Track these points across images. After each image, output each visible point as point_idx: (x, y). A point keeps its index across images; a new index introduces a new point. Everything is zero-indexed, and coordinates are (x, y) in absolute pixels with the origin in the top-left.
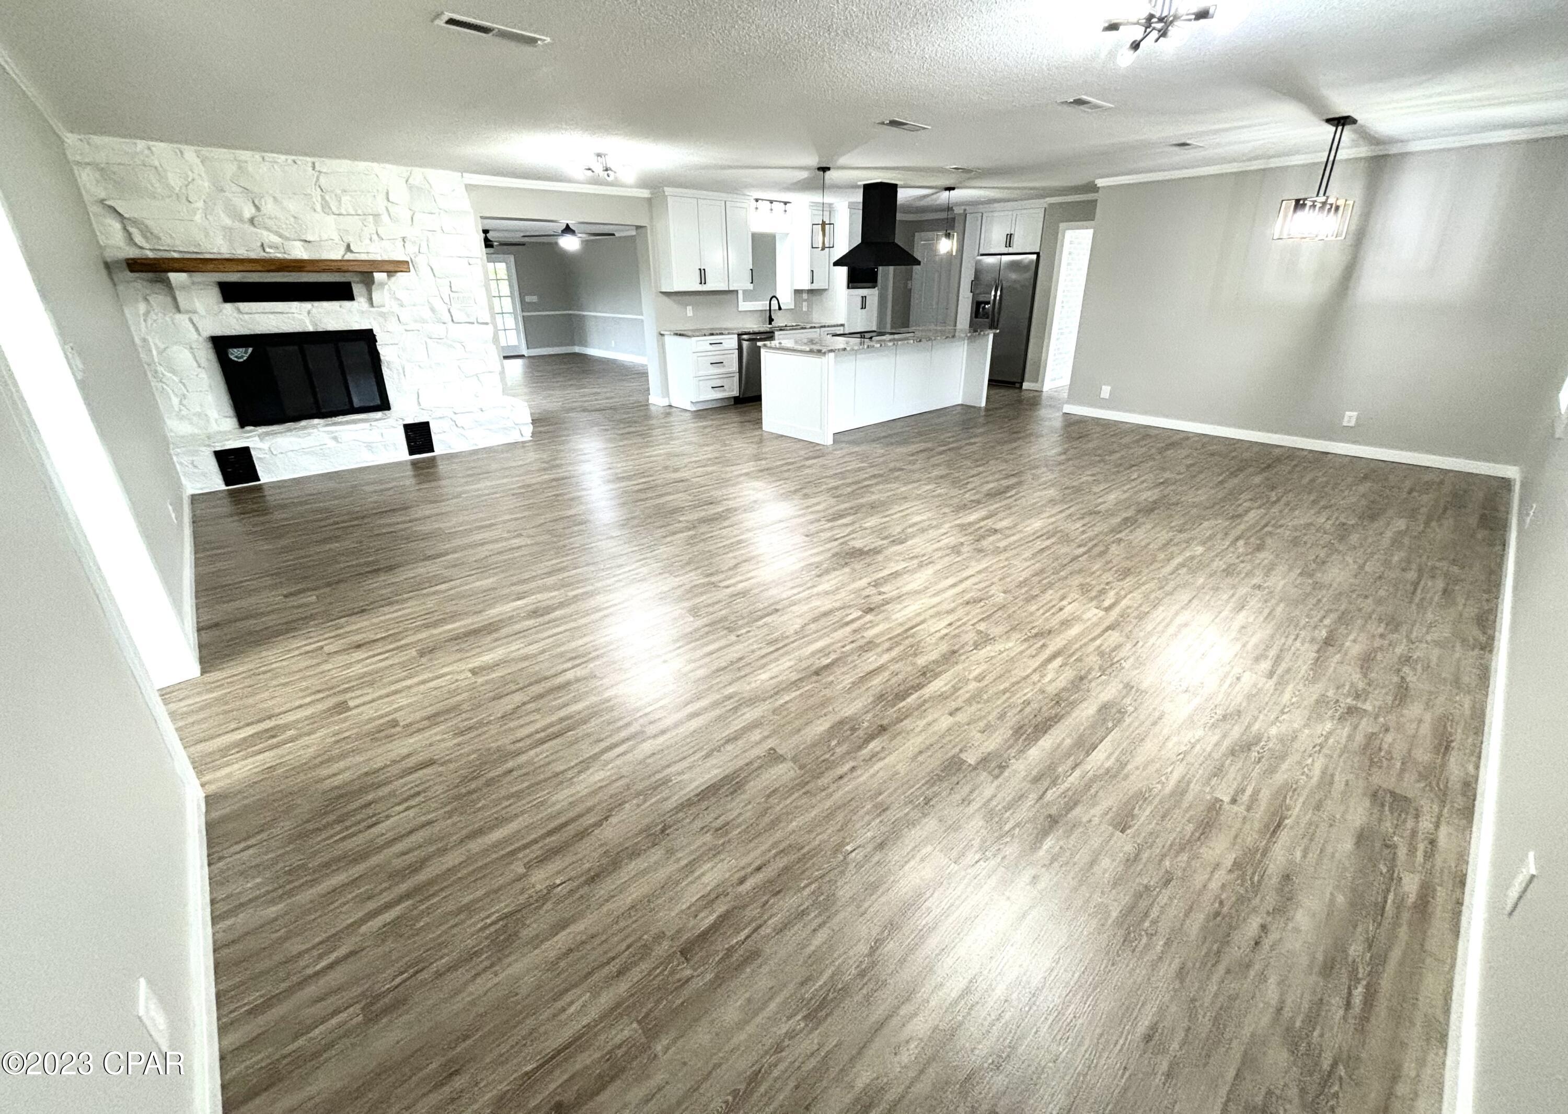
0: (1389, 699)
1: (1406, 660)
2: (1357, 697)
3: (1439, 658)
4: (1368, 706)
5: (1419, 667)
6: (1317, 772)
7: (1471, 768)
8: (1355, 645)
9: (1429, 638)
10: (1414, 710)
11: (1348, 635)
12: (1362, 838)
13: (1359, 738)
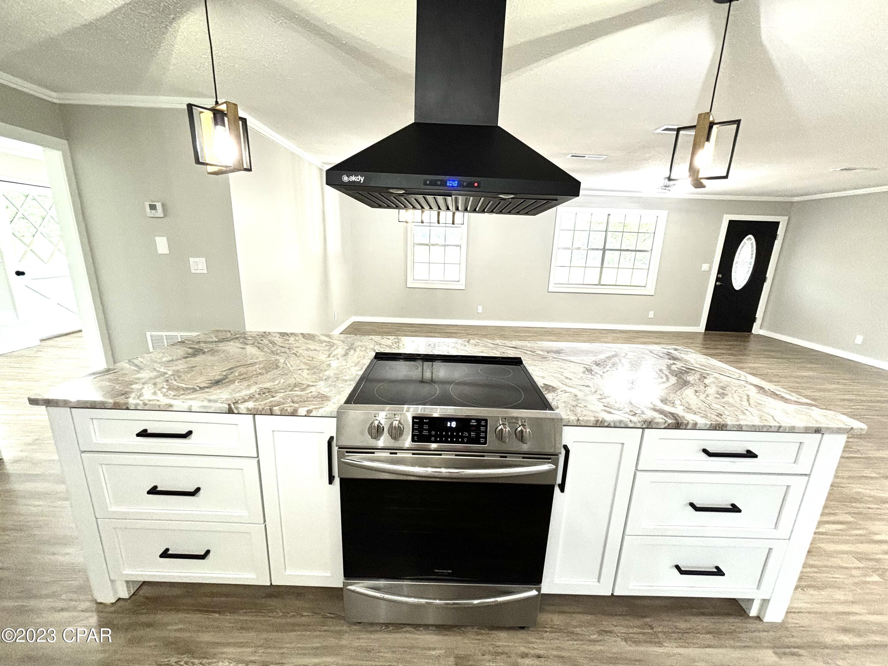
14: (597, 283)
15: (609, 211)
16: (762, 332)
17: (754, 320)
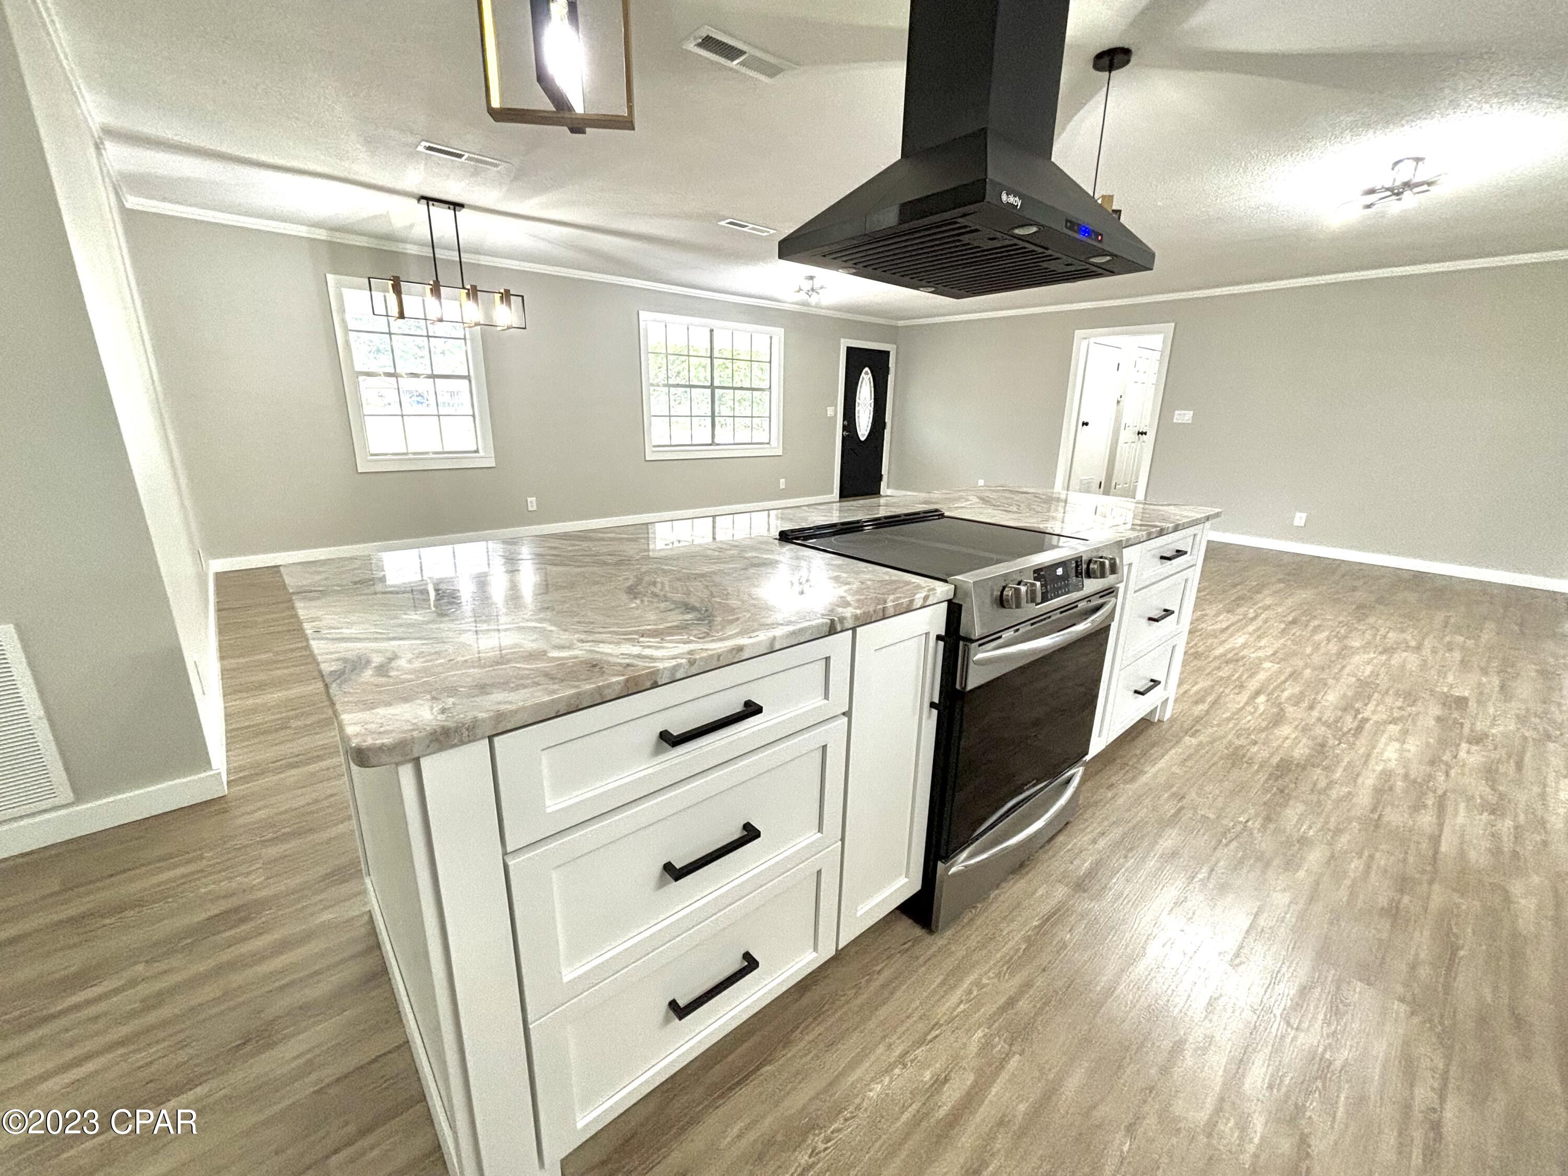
14: (710, 442)
15: (713, 323)
16: (889, 492)
17: (880, 477)
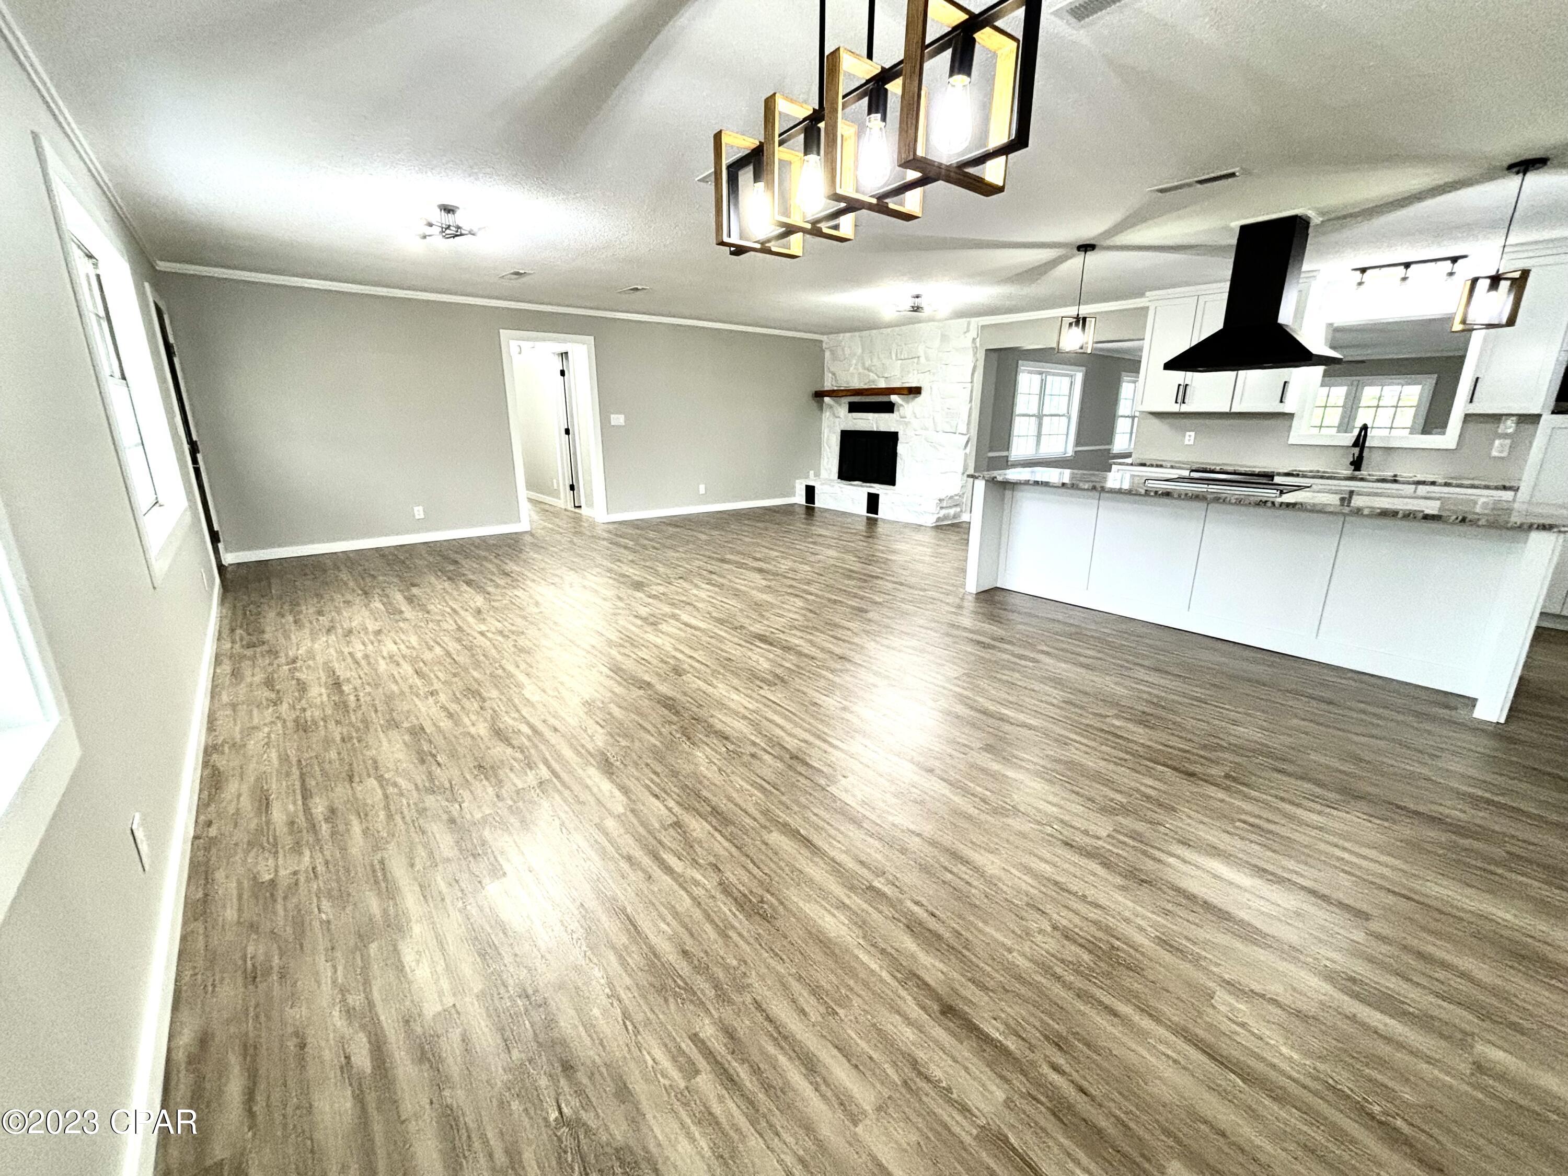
0: (276, 676)
1: (276, 703)
2: (295, 668)
3: (251, 717)
4: (286, 668)
5: (265, 703)
6: (293, 637)
7: (218, 671)
8: (318, 693)
9: (266, 730)
10: (259, 677)
11: (328, 696)
12: (263, 632)
13: (282, 654)
